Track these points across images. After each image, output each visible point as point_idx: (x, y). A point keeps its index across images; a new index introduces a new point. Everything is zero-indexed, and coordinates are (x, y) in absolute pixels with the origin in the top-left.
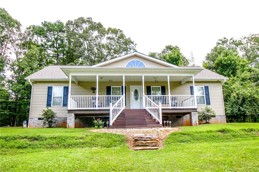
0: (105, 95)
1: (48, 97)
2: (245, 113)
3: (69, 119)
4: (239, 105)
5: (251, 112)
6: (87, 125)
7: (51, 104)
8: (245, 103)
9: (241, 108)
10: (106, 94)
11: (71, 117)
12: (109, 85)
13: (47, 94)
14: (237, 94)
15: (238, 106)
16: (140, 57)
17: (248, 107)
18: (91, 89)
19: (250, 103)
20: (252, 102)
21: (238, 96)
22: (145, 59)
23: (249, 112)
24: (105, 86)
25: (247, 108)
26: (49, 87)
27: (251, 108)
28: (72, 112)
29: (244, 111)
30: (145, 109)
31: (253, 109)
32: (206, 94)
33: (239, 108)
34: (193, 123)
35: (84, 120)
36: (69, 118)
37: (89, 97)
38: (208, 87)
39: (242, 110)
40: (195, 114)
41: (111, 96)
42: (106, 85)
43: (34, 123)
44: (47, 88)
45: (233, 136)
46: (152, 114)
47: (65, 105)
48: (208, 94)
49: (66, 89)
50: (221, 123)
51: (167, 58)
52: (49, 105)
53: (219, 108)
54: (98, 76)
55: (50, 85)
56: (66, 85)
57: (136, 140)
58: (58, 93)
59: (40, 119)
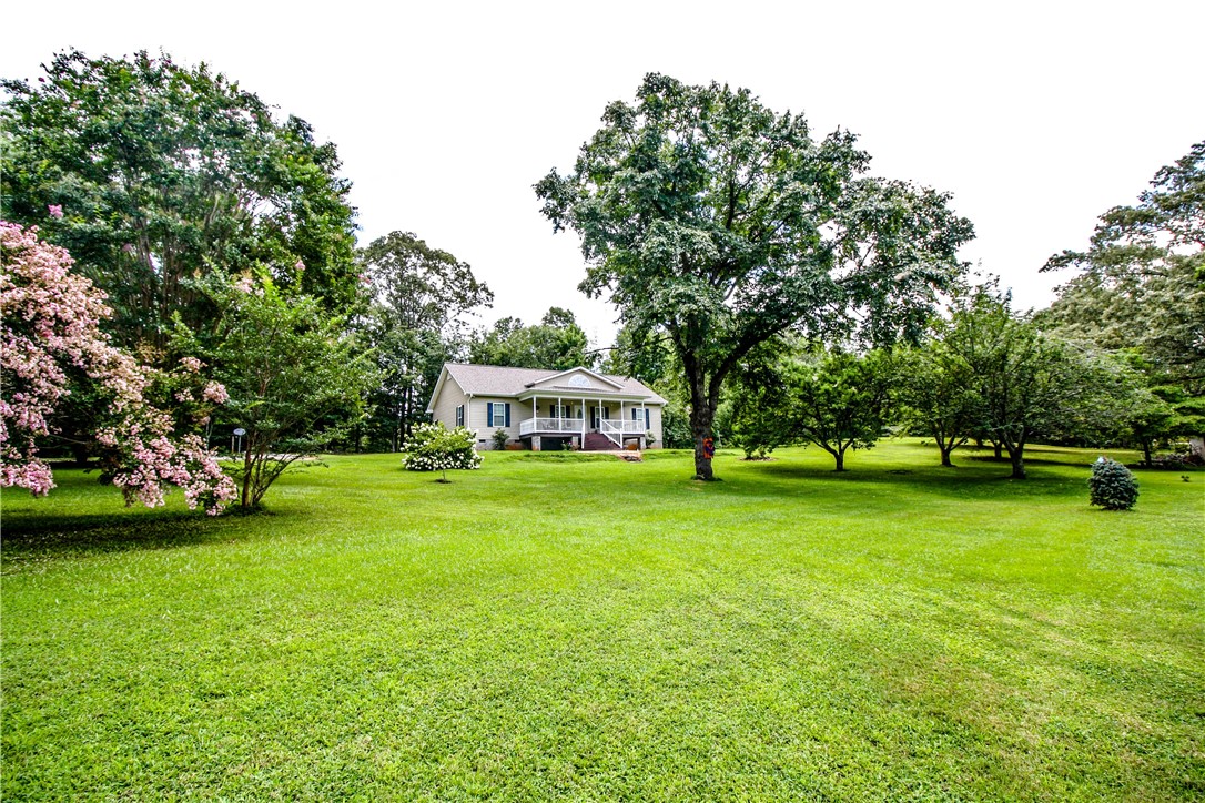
7: (493, 424)
10: (550, 414)
11: (538, 440)
13: (487, 412)
16: (585, 372)
18: (531, 409)
28: (538, 435)
30: (603, 434)
34: (641, 447)
35: (527, 444)
36: (536, 441)
37: (543, 419)
38: (649, 410)
40: (643, 439)
42: (548, 402)
44: (487, 404)
46: (611, 439)
47: (508, 425)
48: (647, 418)
49: (508, 406)
50: (658, 448)
51: (566, 342)
52: (490, 425)
53: (657, 432)
54: (560, 398)
55: (490, 401)
56: (507, 402)
57: (626, 458)
58: (499, 411)
59: (481, 441)
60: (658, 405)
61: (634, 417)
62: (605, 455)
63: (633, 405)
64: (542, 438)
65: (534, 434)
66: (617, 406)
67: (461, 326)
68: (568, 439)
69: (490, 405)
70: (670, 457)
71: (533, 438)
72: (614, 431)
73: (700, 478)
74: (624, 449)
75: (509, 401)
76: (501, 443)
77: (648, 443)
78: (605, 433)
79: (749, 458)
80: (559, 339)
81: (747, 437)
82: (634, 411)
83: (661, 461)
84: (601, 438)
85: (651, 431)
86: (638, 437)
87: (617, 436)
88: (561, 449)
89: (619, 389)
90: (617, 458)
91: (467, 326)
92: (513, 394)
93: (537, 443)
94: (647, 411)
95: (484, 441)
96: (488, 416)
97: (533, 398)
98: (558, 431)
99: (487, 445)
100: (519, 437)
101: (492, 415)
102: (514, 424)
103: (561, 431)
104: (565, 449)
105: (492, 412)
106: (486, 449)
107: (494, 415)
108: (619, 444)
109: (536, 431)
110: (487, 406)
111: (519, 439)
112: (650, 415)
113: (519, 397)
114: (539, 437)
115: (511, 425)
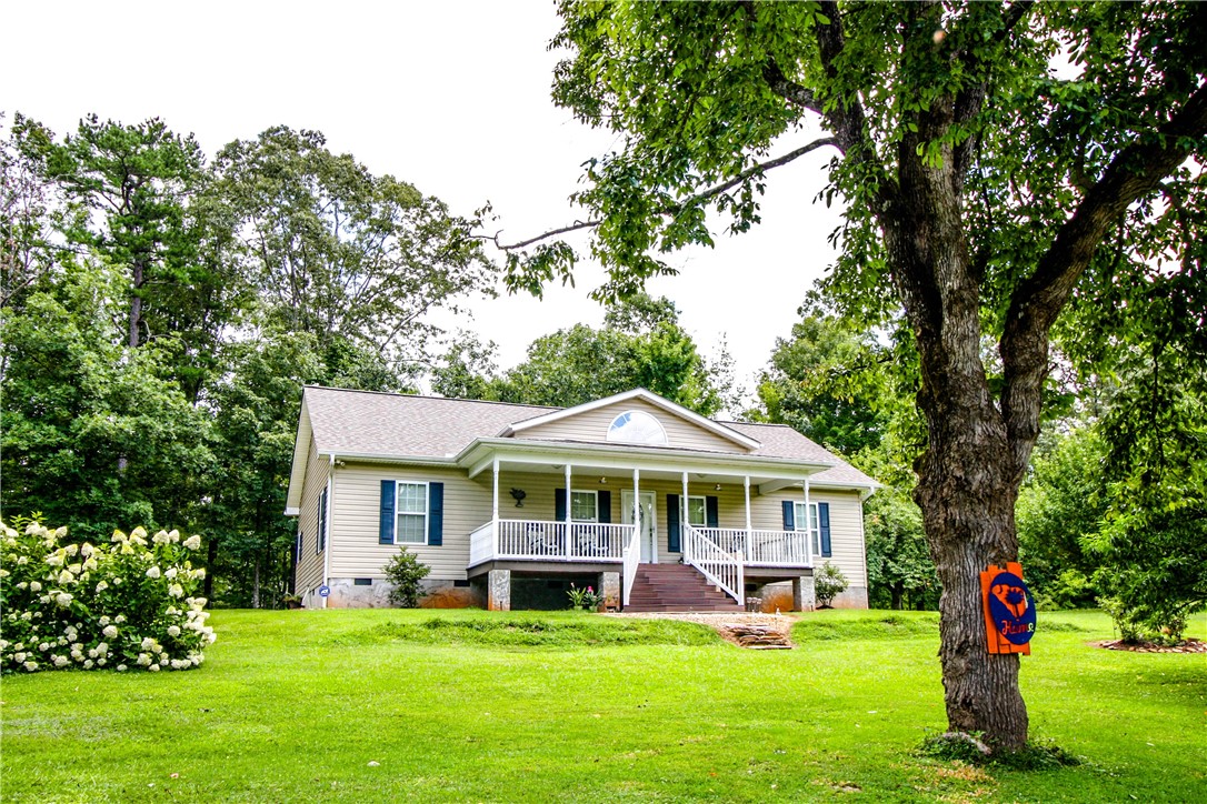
1: (382, 512)
2: (903, 582)
3: (499, 586)
4: (886, 555)
5: (919, 579)
7: (393, 535)
8: (904, 550)
9: (891, 564)
10: (553, 512)
11: (504, 580)
12: (562, 487)
13: (379, 503)
14: (883, 517)
15: (884, 557)
16: (650, 404)
17: (911, 562)
18: (511, 496)
19: (919, 550)
20: (923, 544)
21: (886, 525)
22: (663, 410)
23: (913, 578)
24: (550, 488)
25: (909, 566)
26: (384, 483)
27: (920, 567)
28: (505, 565)
29: (899, 576)
30: (691, 565)
31: (926, 569)
32: (822, 526)
33: (885, 563)
34: (803, 605)
36: (498, 582)
37: (519, 524)
38: (827, 504)
39: (895, 572)
40: (809, 582)
42: (556, 484)
43: (342, 594)
44: (379, 483)
45: (911, 630)
46: (714, 579)
47: (436, 540)
48: (825, 526)
49: (437, 490)
50: (856, 607)
51: (647, 359)
52: (386, 538)
53: (852, 566)
54: (569, 466)
55: (388, 476)
56: (437, 479)
57: (740, 634)
58: (412, 500)
59: (359, 581)
60: (855, 492)
61: (788, 524)
62: (677, 626)
63: (781, 491)
64: (514, 574)
65: (491, 563)
66: (734, 490)
68: (591, 580)
69: (387, 487)
70: (877, 634)
71: (493, 574)
72: (722, 557)
73: (968, 754)
74: (749, 607)
75: (440, 479)
76: (408, 588)
77: (825, 594)
78: (696, 563)
79: (1130, 642)
80: (631, 354)
81: (1138, 575)
82: (787, 507)
83: (851, 644)
84: (685, 577)
85: (833, 562)
86: (794, 576)
88: (567, 604)
89: (746, 449)
90: (716, 635)
92: (450, 456)
94: (824, 507)
95: (368, 581)
96: (382, 517)
97: (492, 465)
98: (562, 558)
99: (376, 592)
100: (466, 572)
101: (393, 514)
102: (454, 537)
103: (569, 558)
104: (572, 607)
105: (393, 505)
106: (374, 603)
107: (397, 513)
108: (732, 593)
109: (497, 556)
110: (379, 488)
111: (466, 578)
112: (831, 519)
113: (463, 464)
114: (507, 572)
115: (444, 542)
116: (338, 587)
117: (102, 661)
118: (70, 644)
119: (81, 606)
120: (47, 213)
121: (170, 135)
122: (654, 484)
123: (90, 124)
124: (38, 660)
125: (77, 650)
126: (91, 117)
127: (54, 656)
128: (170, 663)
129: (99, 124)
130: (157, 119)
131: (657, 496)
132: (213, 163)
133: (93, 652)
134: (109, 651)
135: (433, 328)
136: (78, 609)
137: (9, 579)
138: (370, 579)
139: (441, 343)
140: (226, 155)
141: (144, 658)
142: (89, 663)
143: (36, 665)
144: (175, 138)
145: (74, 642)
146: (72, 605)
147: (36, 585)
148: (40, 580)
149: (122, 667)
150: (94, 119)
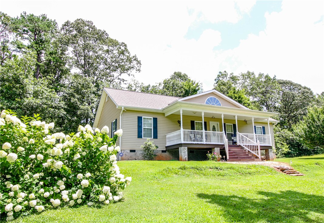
0: (189, 129)
1: (138, 127)
6: (176, 159)
7: (142, 135)
10: (191, 128)
11: (185, 151)
12: (193, 120)
13: (137, 124)
16: (216, 95)
18: (178, 123)
24: (189, 120)
26: (139, 117)
28: (186, 145)
30: (240, 145)
35: (174, 154)
40: (271, 151)
41: (195, 131)
42: (191, 119)
43: (126, 155)
44: (137, 117)
46: (249, 150)
47: (155, 137)
49: (155, 120)
52: (140, 136)
54: (203, 112)
55: (140, 115)
56: (155, 116)
58: (147, 124)
59: (131, 151)
60: (271, 123)
62: (246, 166)
64: (188, 149)
65: (181, 145)
67: (122, 82)
68: (211, 150)
69: (140, 119)
71: (180, 148)
72: (251, 143)
78: (242, 145)
82: (255, 127)
84: (240, 149)
86: (267, 149)
87: (255, 148)
88: (205, 158)
90: (258, 169)
91: (125, 82)
92: (160, 109)
93: (184, 152)
94: (264, 128)
95: (134, 151)
96: (138, 129)
97: (179, 111)
98: (202, 143)
99: (137, 154)
100: (165, 148)
101: (142, 128)
102: (162, 136)
103: (205, 143)
104: (209, 159)
105: (142, 125)
106: (137, 158)
107: (143, 128)
108: (256, 155)
109: (183, 142)
110: (137, 119)
111: (165, 150)
112: (265, 132)
113: (164, 112)
114: (186, 148)
115: (158, 137)
116: (125, 153)
117: (79, 201)
118: (61, 191)
119: (67, 168)
120: (10, 42)
121: (48, 20)
122: (219, 120)
123: (24, 15)
124: (44, 204)
125: (65, 195)
126: (24, 12)
127: (52, 200)
128: (113, 198)
129: (27, 15)
130: (45, 15)
131: (220, 123)
132: (61, 28)
133: (75, 196)
134: (83, 194)
135: (123, 79)
136: (65, 170)
137: (24, 153)
138: (135, 150)
139: (125, 84)
140: (65, 25)
141: (102, 197)
142: (72, 203)
143: (42, 207)
144: (50, 20)
145: (63, 190)
146: (62, 168)
147: (41, 157)
148: (42, 153)
149: (90, 203)
150: (25, 13)
